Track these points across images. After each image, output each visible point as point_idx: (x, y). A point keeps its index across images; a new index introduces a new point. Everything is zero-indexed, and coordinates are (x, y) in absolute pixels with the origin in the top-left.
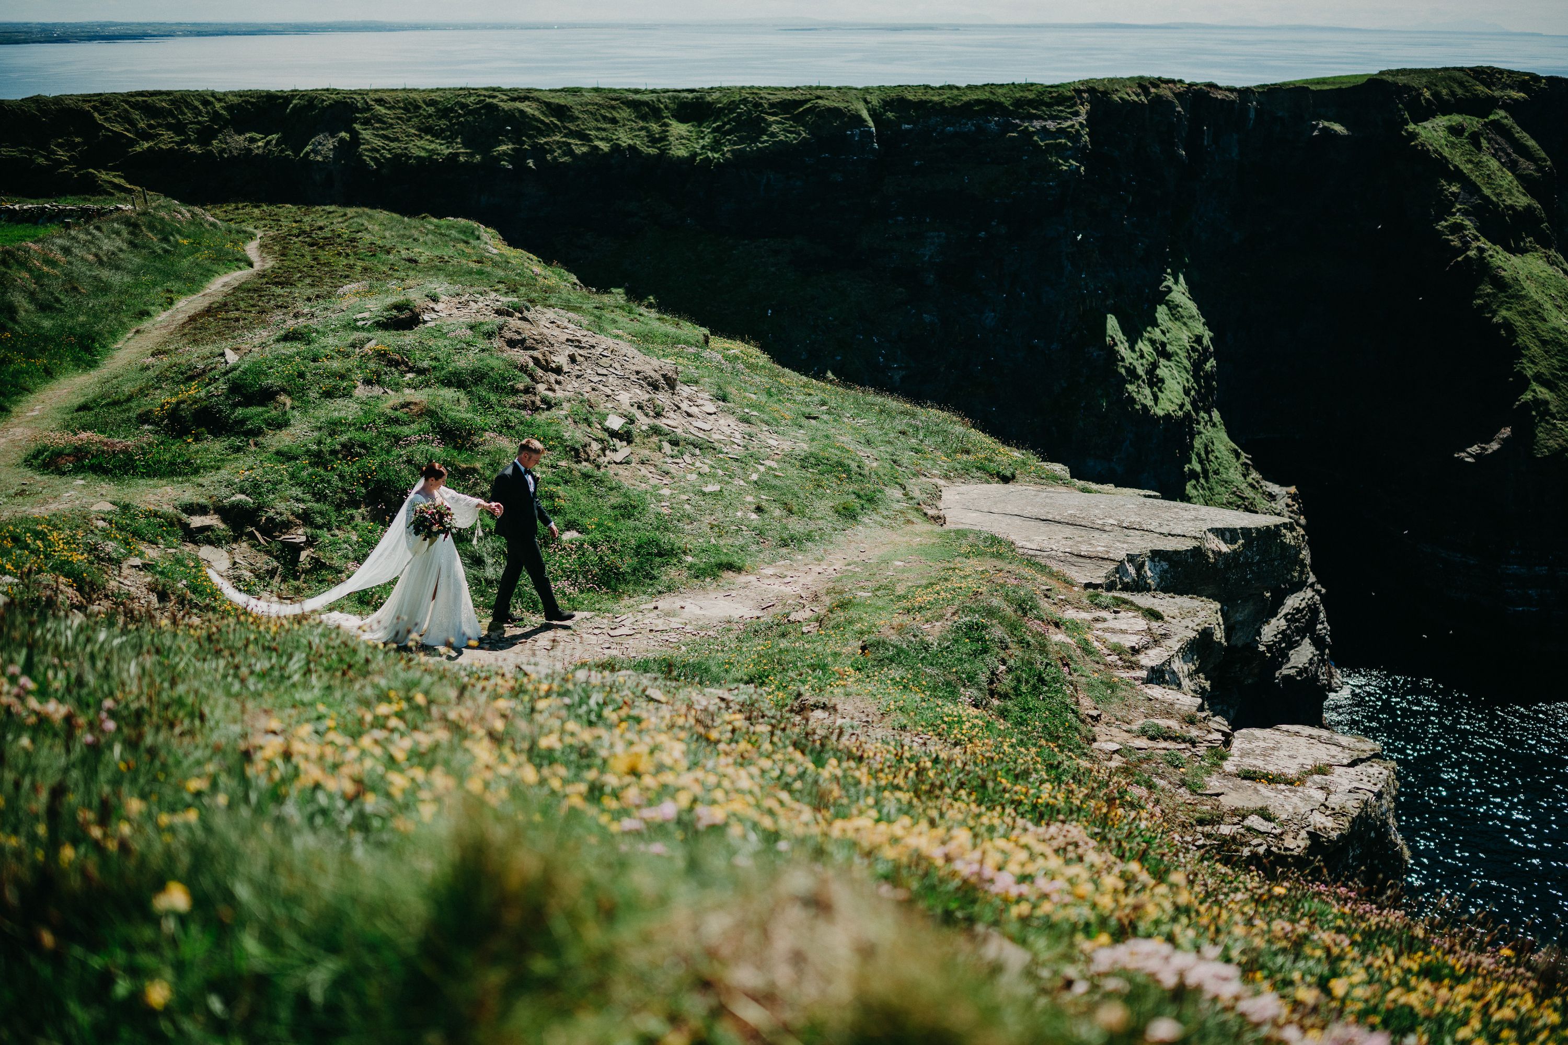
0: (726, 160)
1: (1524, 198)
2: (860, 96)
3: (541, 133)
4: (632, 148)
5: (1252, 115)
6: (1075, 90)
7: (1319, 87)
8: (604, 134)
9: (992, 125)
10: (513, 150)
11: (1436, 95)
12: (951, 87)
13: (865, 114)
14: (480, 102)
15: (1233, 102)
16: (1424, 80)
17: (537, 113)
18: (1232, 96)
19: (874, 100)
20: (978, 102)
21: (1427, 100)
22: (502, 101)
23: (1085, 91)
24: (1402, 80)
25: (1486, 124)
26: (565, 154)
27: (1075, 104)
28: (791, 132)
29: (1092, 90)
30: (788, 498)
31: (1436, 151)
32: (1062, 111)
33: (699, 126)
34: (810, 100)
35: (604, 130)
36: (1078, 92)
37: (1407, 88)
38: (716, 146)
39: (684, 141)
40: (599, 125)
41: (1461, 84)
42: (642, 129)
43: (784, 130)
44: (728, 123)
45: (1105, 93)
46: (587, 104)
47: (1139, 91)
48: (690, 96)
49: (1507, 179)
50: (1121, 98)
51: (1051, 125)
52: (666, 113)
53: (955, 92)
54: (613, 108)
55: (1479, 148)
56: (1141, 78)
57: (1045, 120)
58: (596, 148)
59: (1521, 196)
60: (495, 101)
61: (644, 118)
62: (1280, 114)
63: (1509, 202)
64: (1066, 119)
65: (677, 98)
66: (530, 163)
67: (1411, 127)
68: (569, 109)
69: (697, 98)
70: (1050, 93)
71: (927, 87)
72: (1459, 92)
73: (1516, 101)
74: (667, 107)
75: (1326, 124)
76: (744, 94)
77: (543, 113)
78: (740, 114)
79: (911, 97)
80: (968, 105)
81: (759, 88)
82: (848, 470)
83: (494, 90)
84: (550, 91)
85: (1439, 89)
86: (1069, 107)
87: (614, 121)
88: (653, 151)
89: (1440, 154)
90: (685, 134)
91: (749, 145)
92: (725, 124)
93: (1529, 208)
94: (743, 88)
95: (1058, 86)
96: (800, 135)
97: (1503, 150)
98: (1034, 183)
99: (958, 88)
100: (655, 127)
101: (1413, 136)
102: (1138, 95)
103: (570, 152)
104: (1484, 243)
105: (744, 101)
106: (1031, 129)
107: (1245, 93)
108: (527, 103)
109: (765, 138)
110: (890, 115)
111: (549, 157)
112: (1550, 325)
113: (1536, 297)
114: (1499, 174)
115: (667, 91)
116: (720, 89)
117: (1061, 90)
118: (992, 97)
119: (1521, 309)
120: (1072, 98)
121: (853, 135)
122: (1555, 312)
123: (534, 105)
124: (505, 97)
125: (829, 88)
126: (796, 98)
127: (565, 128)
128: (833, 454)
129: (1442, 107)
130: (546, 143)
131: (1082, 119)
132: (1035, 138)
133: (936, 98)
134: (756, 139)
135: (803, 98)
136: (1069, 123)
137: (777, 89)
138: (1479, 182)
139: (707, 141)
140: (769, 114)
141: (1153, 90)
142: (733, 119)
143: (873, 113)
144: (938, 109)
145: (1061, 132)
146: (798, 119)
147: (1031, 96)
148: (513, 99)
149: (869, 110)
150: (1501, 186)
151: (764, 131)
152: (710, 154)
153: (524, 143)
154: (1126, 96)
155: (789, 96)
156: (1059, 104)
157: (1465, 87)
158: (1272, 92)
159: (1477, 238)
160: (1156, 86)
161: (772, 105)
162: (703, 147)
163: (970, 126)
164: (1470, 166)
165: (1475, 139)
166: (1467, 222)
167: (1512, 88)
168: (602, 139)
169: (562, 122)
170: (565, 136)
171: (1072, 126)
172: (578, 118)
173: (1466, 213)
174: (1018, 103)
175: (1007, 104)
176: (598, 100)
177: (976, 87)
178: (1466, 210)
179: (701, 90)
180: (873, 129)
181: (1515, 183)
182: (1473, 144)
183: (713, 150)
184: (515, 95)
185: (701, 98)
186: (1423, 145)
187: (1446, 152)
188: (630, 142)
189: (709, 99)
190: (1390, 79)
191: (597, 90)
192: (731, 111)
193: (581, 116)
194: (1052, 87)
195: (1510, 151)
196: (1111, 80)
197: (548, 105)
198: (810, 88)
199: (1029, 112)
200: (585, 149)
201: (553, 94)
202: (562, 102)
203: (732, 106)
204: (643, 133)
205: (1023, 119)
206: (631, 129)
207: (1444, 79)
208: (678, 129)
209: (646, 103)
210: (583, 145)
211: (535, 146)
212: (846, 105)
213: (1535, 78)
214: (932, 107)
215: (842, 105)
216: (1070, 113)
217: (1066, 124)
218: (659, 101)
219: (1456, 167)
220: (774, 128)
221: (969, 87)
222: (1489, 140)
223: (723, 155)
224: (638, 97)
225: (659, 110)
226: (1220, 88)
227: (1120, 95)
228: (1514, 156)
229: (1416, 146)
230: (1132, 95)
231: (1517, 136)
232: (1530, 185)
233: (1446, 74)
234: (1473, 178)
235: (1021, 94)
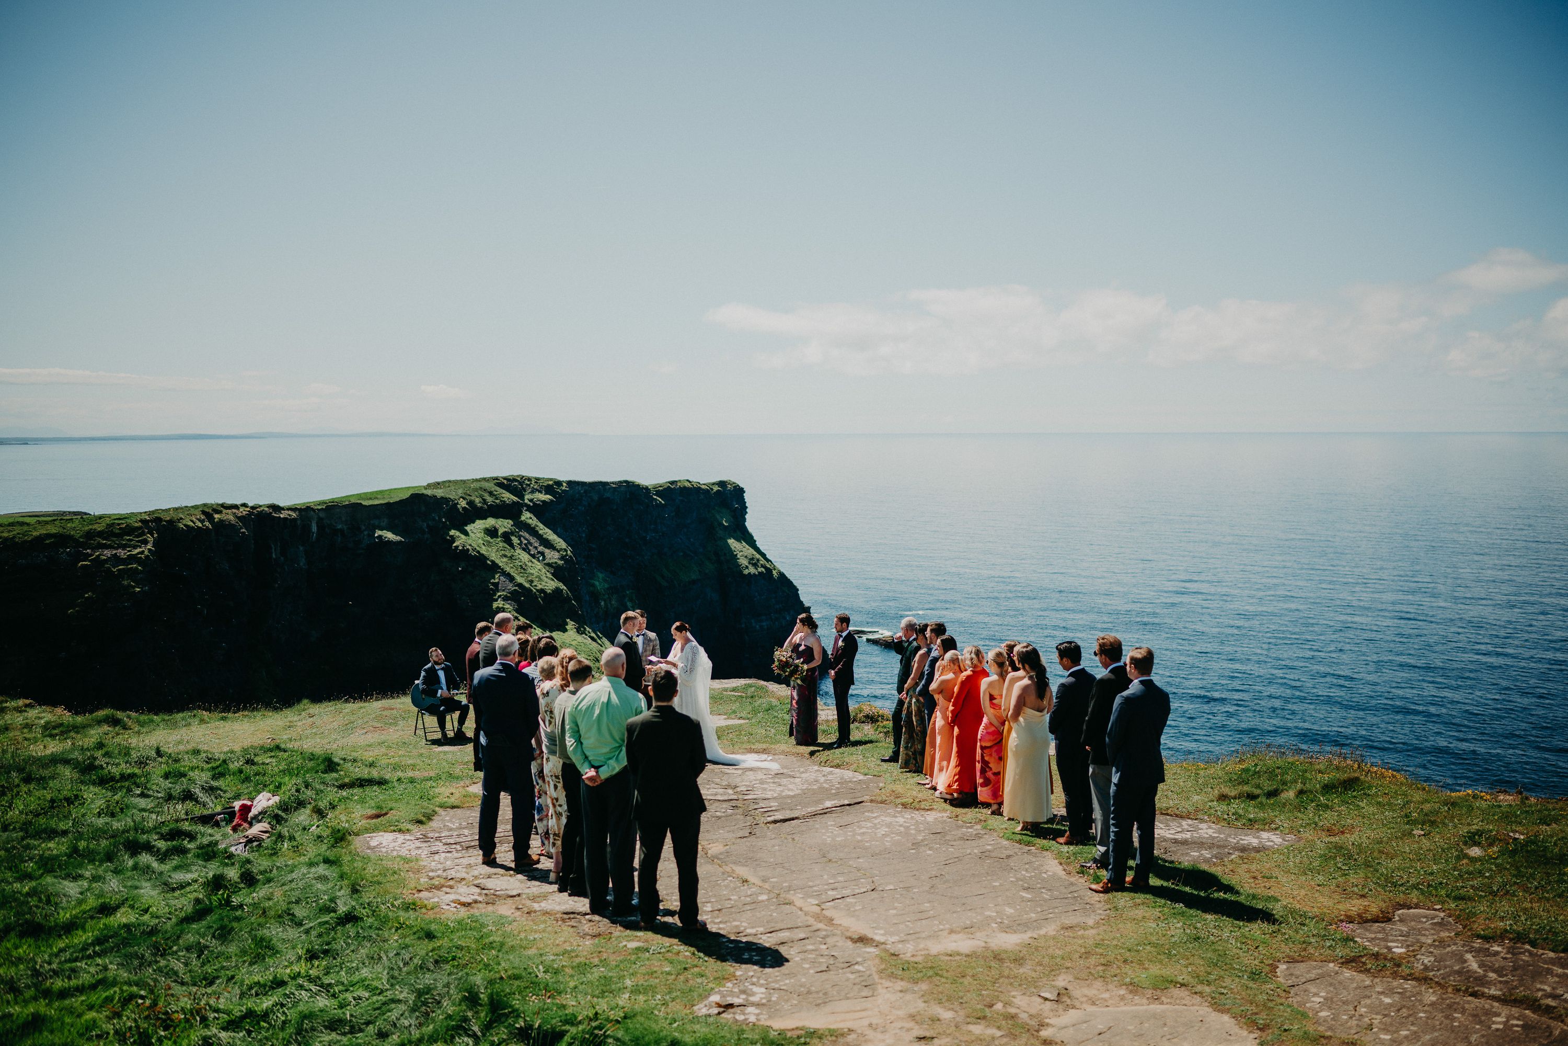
1: (552, 582)
5: (314, 528)
6: (141, 521)
9: (64, 555)
11: (471, 503)
15: (295, 520)
16: (460, 492)
18: (295, 514)
20: (50, 536)
21: (464, 508)
23: (151, 521)
24: (439, 493)
25: (515, 525)
27: (143, 534)
29: (158, 520)
31: (474, 550)
32: (130, 540)
36: (145, 522)
37: (445, 500)
41: (491, 493)
45: (171, 522)
47: (203, 517)
49: (537, 568)
50: (185, 525)
51: (122, 553)
53: (25, 528)
55: (512, 545)
56: (205, 505)
57: (117, 549)
59: (549, 581)
62: (339, 527)
63: (539, 587)
64: (135, 547)
67: (452, 532)
70: (119, 524)
72: (490, 500)
73: (544, 502)
75: (381, 533)
80: (39, 540)
85: (473, 498)
86: (137, 536)
89: (478, 552)
93: (557, 591)
95: (125, 518)
97: (531, 545)
101: (453, 539)
102: (202, 521)
106: (103, 558)
107: (305, 510)
114: (530, 564)
117: (128, 521)
118: (62, 531)
120: (142, 528)
129: (475, 513)
131: (150, 546)
132: (110, 564)
133: (5, 534)
136: (138, 550)
138: (513, 573)
141: (216, 516)
144: (9, 544)
145: (132, 558)
147: (99, 527)
150: (532, 574)
154: (192, 524)
156: (130, 532)
157: (494, 495)
160: (220, 512)
163: (42, 558)
164: (505, 560)
165: (507, 537)
166: (507, 606)
167: (540, 491)
171: (142, 552)
173: (505, 599)
174: (90, 535)
175: (77, 536)
178: (506, 596)
181: (544, 570)
182: (504, 542)
186: (463, 546)
187: (483, 550)
190: (429, 492)
194: (120, 519)
195: (537, 544)
196: (176, 509)
199: (99, 543)
205: (94, 549)
207: (476, 490)
214: (3, 543)
216: (138, 541)
217: (135, 552)
219: (493, 562)
222: (519, 537)
227: (184, 522)
228: (541, 548)
229: (457, 547)
230: (194, 521)
231: (541, 532)
232: (557, 572)
233: (477, 485)
234: (508, 569)
235: (90, 527)
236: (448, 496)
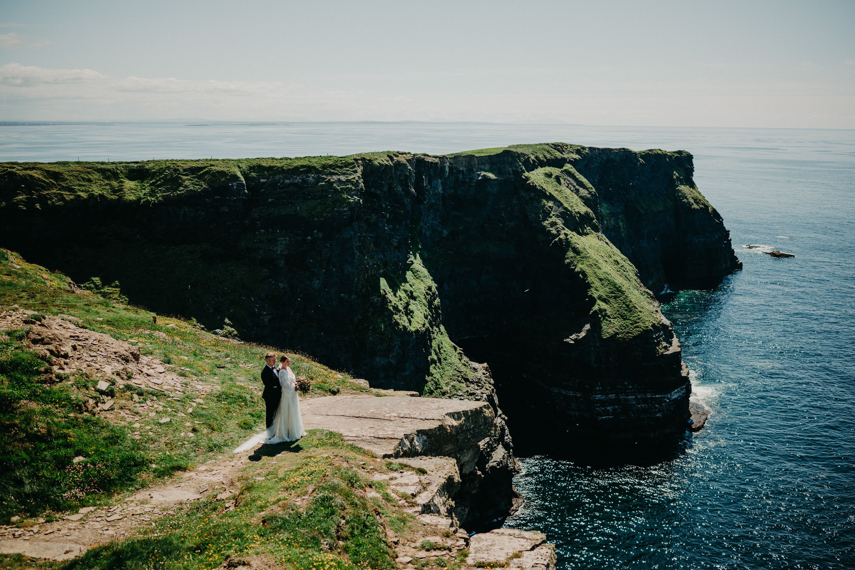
0: (159, 201)
1: (584, 208)
2: (235, 163)
3: (44, 188)
4: (101, 196)
5: (447, 169)
6: (354, 159)
7: (479, 155)
8: (84, 188)
9: (311, 179)
10: (26, 198)
11: (537, 157)
12: (286, 159)
13: (239, 174)
14: (4, 171)
15: (437, 163)
16: (531, 150)
17: (40, 177)
18: (437, 160)
19: (244, 167)
20: (303, 166)
21: (533, 160)
22: (19, 170)
23: (360, 160)
24: (520, 151)
25: (562, 172)
26: (59, 200)
27: (354, 167)
28: (197, 185)
29: (363, 159)
30: (211, 422)
31: (539, 186)
32: (348, 170)
33: (142, 182)
34: (207, 167)
35: (84, 186)
36: (356, 160)
37: (523, 155)
38: (152, 193)
39: (133, 191)
40: (80, 183)
41: (548, 152)
42: (107, 184)
43: (192, 184)
44: (159, 180)
45: (370, 161)
46: (72, 171)
47: (388, 159)
48: (136, 165)
49: (575, 199)
50: (379, 163)
51: (343, 178)
52: (121, 176)
53: (289, 161)
54: (89, 173)
55: (560, 184)
56: (389, 152)
57: (339, 175)
58: (79, 196)
59: (582, 207)
60: (14, 170)
61: (108, 178)
62: (461, 169)
63: (577, 210)
64: (351, 174)
65: (128, 167)
66: (38, 206)
67: (526, 174)
68: (61, 174)
69: (140, 167)
70: (341, 161)
71: (273, 159)
72: (548, 156)
73: (575, 159)
74: (122, 172)
75: (485, 173)
76: (168, 164)
77: (45, 177)
78: (166, 176)
79: (264, 164)
80: (297, 168)
81: (177, 161)
82: (245, 400)
83: (13, 163)
84: (49, 163)
85: (538, 154)
86: (351, 168)
87: (89, 180)
88: (114, 197)
89: (542, 187)
90: (133, 187)
91: (172, 193)
92: (157, 181)
93: (587, 213)
94: (167, 160)
95: (345, 157)
96: (202, 186)
97: (571, 184)
98: (336, 209)
99: (290, 159)
100: (115, 184)
101: (527, 179)
102: (388, 161)
103: (63, 199)
104: (567, 231)
105: (168, 168)
106: (332, 180)
107: (442, 158)
108: (34, 171)
109: (182, 188)
110: (253, 174)
111: (49, 202)
112: (603, 271)
113: (595, 257)
114: (571, 196)
115: (122, 163)
116: (154, 161)
117: (346, 159)
118: (310, 164)
119: (588, 263)
120: (353, 163)
121: (233, 186)
122: (604, 264)
123: (39, 172)
124: (20, 168)
125: (218, 160)
126: (199, 166)
127: (59, 185)
128: (236, 391)
129: (541, 164)
130: (47, 194)
131: (359, 174)
132: (335, 185)
133: (278, 165)
134: (176, 189)
135: (203, 166)
136: (352, 177)
137: (187, 161)
138: (562, 200)
139: (147, 190)
140: (183, 175)
141: (395, 158)
142: (162, 178)
143: (244, 174)
144: (281, 171)
145: (348, 181)
146: (200, 177)
147: (331, 162)
148: (26, 169)
149: (241, 172)
150: (572, 202)
151: (181, 185)
152: (149, 198)
153: (33, 194)
154: (381, 162)
155: (194, 165)
156: (346, 167)
157: (550, 153)
158: (456, 157)
159: (564, 229)
160: (397, 156)
161: (185, 170)
162: (145, 194)
163: (298, 180)
164: (557, 192)
165: (558, 179)
166: (558, 221)
167: (573, 153)
168: (82, 191)
169: (57, 182)
170: (59, 190)
171: (354, 178)
172: (67, 179)
173: (557, 216)
174: (324, 167)
175: (318, 167)
176: (79, 168)
177: (301, 158)
178: (557, 215)
179: (142, 162)
180: (244, 182)
181: (579, 200)
182: (557, 182)
183: (151, 196)
184: (27, 166)
185: (142, 166)
186: (533, 183)
187: (545, 186)
188: (100, 192)
189: (147, 167)
190: (514, 150)
191: (78, 163)
192: (161, 174)
193: (69, 178)
194: (342, 158)
195: (575, 184)
196: (373, 153)
197: (48, 172)
198: (207, 160)
199: (330, 171)
200: (72, 197)
201: (51, 166)
202: (57, 170)
203: (161, 171)
204: (108, 187)
205: (327, 175)
206: (100, 185)
207: (540, 150)
208: (129, 184)
209: (109, 170)
210: (71, 195)
211: (40, 196)
212: (228, 169)
213: (584, 148)
214: (277, 169)
215: (225, 169)
216: (353, 171)
217: (350, 177)
218: (117, 168)
219: (550, 193)
220: (187, 183)
221: (297, 158)
222: (565, 179)
223: (157, 198)
224: (103, 166)
225: (117, 174)
226: (430, 157)
227: (378, 161)
228: (577, 187)
229: (530, 183)
230: (384, 161)
231: (577, 177)
232: (586, 202)
233: (541, 147)
234: (559, 198)
235: (326, 162)
236: (525, 152)
